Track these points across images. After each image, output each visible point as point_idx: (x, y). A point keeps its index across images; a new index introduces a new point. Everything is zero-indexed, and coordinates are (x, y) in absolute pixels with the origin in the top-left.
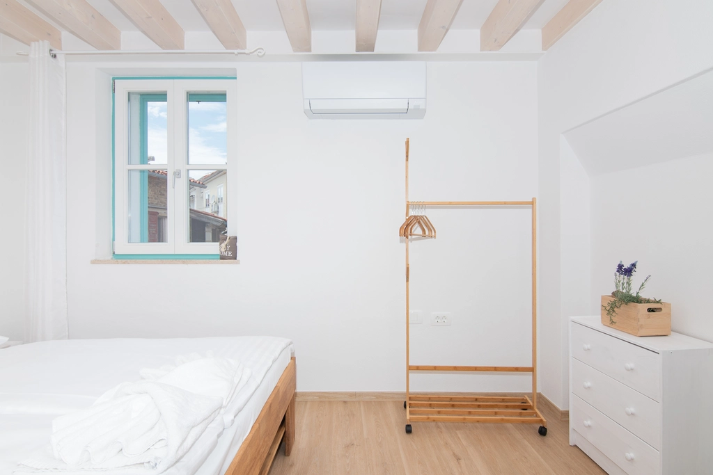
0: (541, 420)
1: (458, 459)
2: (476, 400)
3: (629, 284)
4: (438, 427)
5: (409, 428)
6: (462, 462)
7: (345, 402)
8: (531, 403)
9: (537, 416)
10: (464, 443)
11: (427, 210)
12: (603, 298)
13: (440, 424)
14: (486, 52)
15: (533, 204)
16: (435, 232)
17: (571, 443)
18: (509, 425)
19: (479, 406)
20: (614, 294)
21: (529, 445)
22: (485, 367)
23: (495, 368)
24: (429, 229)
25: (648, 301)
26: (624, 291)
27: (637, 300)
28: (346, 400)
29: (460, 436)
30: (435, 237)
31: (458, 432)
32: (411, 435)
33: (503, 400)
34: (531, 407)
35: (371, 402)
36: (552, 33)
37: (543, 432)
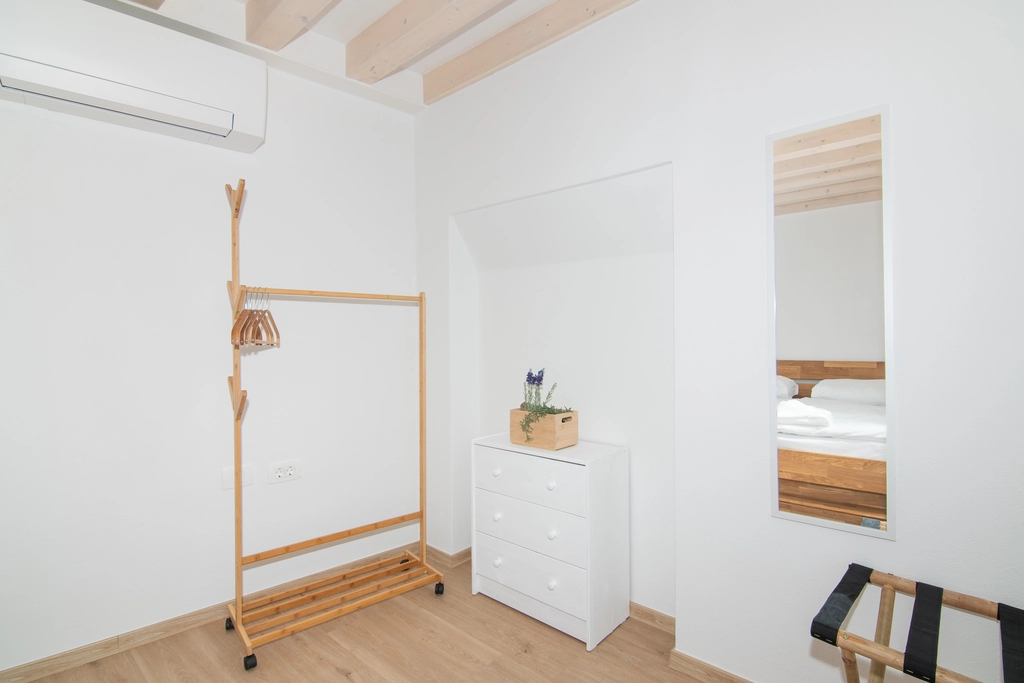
0: (438, 576)
1: (347, 674)
2: (344, 577)
3: (538, 394)
4: (298, 639)
5: (250, 662)
6: (354, 676)
7: (94, 664)
8: (419, 559)
9: (429, 572)
10: (346, 646)
11: (273, 303)
12: (513, 412)
13: (301, 635)
14: (355, 81)
15: (421, 301)
16: (278, 337)
17: (474, 593)
18: (398, 599)
19: (352, 586)
20: (524, 407)
21: (430, 613)
22: (362, 527)
23: (376, 524)
24: (269, 332)
25: (560, 411)
26: (532, 402)
27: (552, 411)
28: (93, 659)
29: (336, 639)
30: (278, 345)
31: (330, 634)
32: (256, 670)
33: (381, 566)
34: (418, 564)
35: (154, 643)
36: (438, 87)
37: (440, 589)
